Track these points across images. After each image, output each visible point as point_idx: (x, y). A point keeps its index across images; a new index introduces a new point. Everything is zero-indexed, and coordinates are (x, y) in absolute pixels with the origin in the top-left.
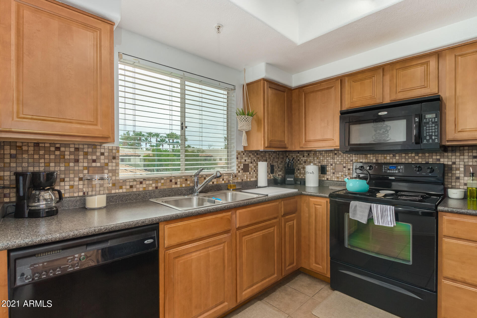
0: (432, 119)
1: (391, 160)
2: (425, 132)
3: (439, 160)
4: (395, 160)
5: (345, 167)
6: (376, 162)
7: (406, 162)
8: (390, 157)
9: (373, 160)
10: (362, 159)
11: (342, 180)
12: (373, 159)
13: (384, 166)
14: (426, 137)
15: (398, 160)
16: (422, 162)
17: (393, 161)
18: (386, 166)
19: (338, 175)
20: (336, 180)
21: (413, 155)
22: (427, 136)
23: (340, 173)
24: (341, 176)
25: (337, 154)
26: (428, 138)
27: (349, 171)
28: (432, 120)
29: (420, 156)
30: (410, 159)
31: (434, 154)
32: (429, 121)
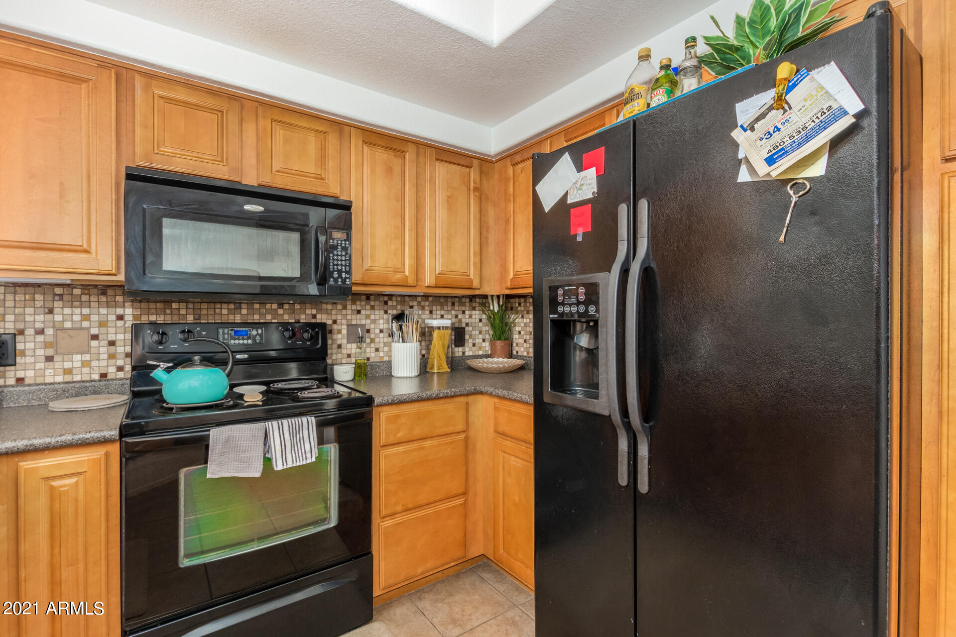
0: (341, 241)
1: (231, 317)
2: (331, 264)
3: (314, 316)
4: (240, 315)
5: (95, 337)
6: (195, 321)
7: (261, 321)
8: (228, 309)
9: (188, 316)
10: (156, 315)
11: (84, 379)
12: (186, 314)
13: (221, 331)
14: (332, 273)
15: (246, 316)
16: (289, 319)
17: (235, 320)
18: (226, 331)
19: (68, 365)
20: (59, 379)
21: (275, 306)
22: (334, 270)
23: (77, 357)
24: (83, 366)
25: (65, 298)
26: (336, 275)
27: (112, 348)
28: (341, 244)
29: (286, 309)
30: (269, 314)
31: (308, 306)
32: (338, 245)
